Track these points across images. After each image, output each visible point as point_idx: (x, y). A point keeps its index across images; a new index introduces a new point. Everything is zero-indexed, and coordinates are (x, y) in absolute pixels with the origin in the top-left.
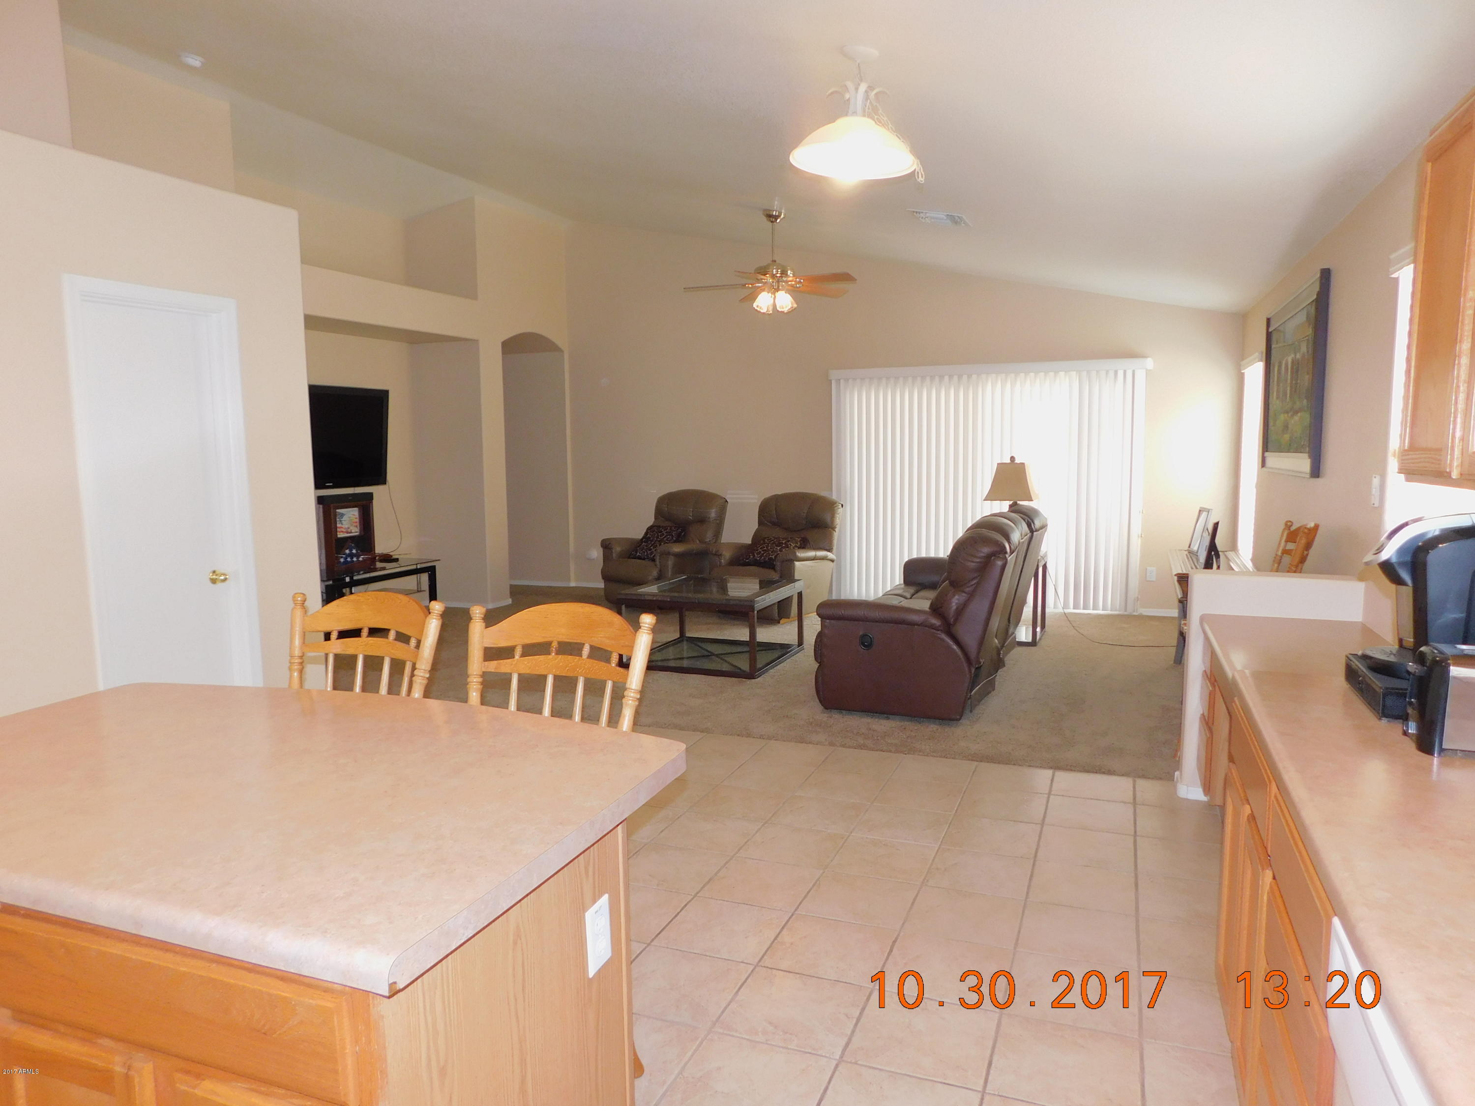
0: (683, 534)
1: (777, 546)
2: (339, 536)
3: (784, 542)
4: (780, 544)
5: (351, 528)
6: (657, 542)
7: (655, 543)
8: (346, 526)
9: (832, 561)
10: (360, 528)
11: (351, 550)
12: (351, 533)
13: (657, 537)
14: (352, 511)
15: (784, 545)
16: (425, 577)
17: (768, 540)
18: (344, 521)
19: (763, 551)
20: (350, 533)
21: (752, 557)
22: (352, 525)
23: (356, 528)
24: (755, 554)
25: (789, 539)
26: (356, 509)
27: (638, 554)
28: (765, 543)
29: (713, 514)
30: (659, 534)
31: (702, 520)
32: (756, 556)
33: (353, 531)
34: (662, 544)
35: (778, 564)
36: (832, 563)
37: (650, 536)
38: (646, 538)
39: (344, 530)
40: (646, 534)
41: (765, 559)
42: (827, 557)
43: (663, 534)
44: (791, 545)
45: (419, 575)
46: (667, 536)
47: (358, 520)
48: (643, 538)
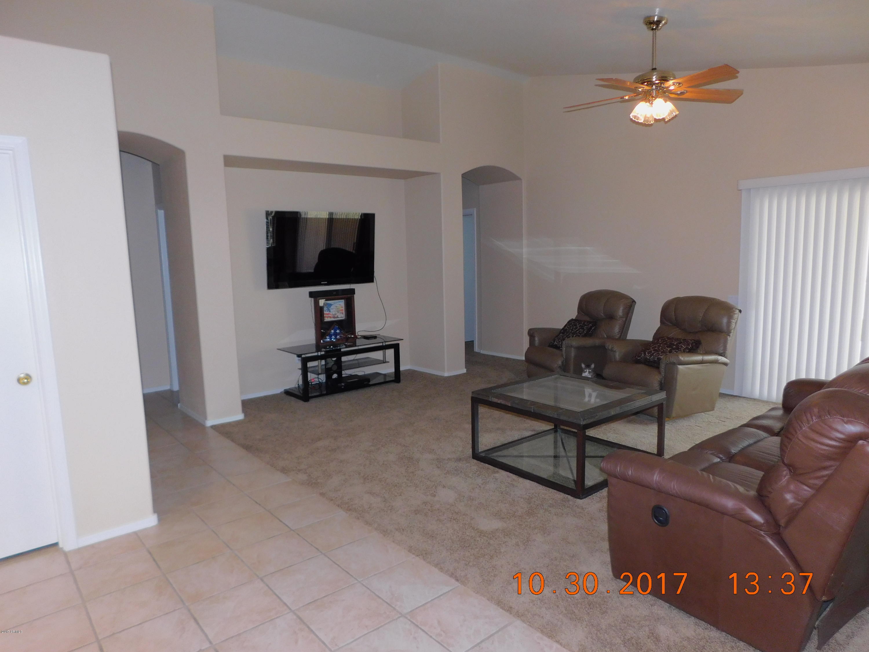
0: (593, 328)
1: (667, 347)
2: (325, 320)
3: (675, 343)
4: (670, 346)
5: (338, 314)
6: (571, 334)
7: (569, 335)
8: (334, 313)
9: (726, 364)
10: (345, 314)
11: (335, 331)
12: (338, 317)
13: (572, 330)
14: (339, 302)
15: (674, 347)
16: (390, 353)
17: (661, 340)
18: (332, 309)
19: (654, 350)
20: (336, 318)
21: (643, 355)
22: (338, 312)
23: (342, 314)
24: (647, 353)
25: (682, 341)
26: (343, 300)
27: (555, 343)
28: (658, 343)
29: (620, 312)
30: (574, 327)
31: (611, 317)
32: (647, 354)
33: (339, 317)
34: (574, 336)
35: (662, 366)
36: (725, 366)
37: (567, 328)
38: (564, 330)
39: (331, 316)
40: (565, 326)
41: (654, 358)
42: (719, 360)
43: (577, 328)
44: (682, 347)
45: (384, 350)
46: (580, 329)
47: (344, 308)
48: (563, 328)
